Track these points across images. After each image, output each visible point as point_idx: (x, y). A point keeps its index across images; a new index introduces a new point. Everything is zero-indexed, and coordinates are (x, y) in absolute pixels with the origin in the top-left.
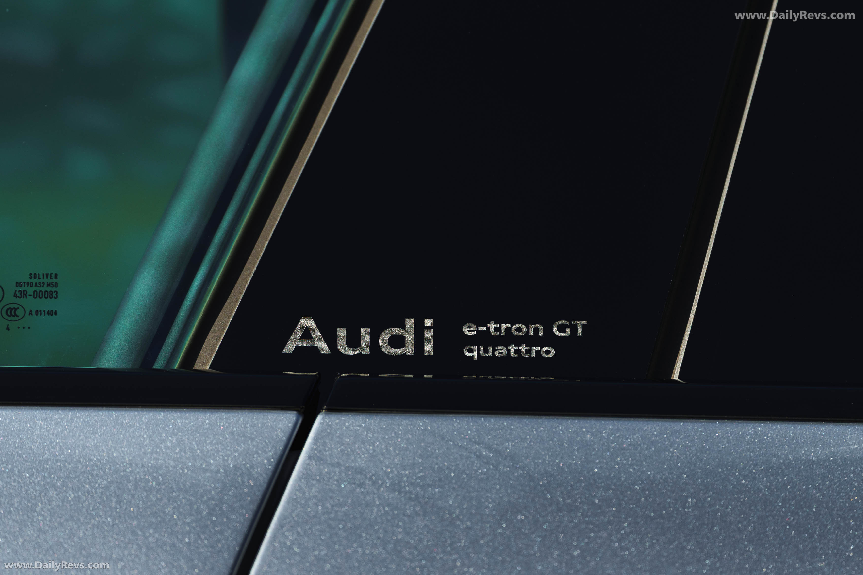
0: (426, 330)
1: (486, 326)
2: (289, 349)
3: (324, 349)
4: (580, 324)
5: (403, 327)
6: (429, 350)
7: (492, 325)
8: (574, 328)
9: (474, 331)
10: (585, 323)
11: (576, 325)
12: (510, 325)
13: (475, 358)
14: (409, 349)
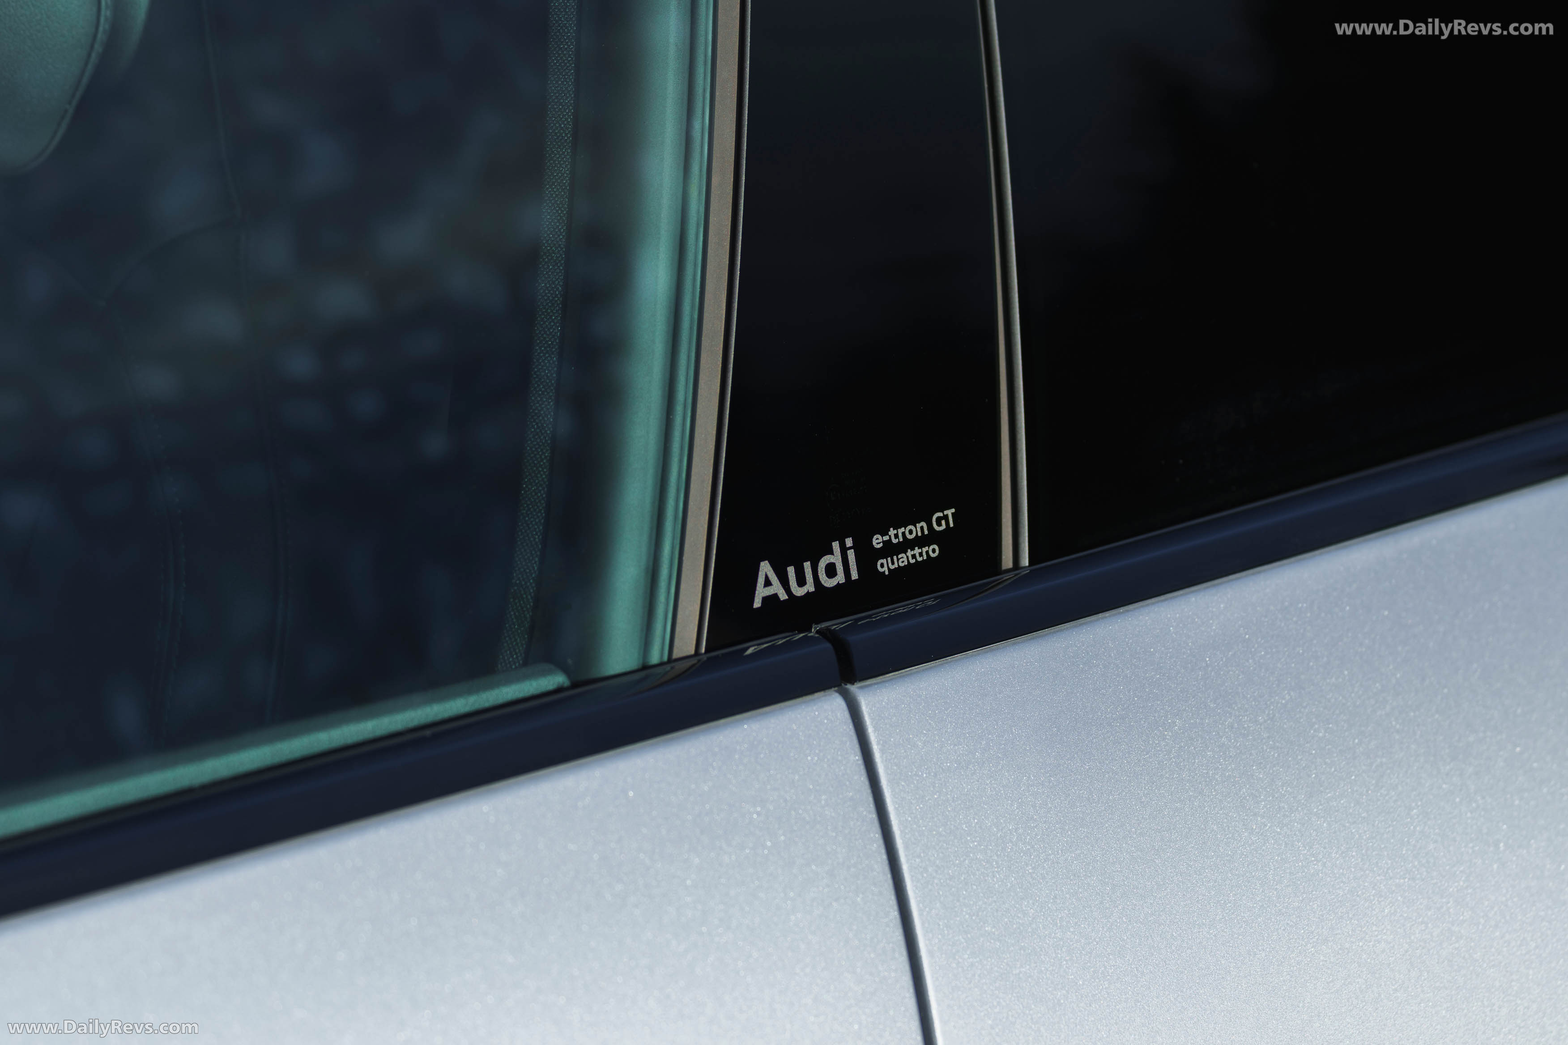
0: (848, 551)
1: (888, 534)
2: (757, 604)
3: (783, 596)
4: (949, 512)
5: (831, 552)
6: (855, 575)
7: (892, 532)
8: (946, 517)
9: (880, 543)
10: (953, 510)
11: (947, 515)
12: (904, 528)
13: (887, 573)
14: (840, 578)
